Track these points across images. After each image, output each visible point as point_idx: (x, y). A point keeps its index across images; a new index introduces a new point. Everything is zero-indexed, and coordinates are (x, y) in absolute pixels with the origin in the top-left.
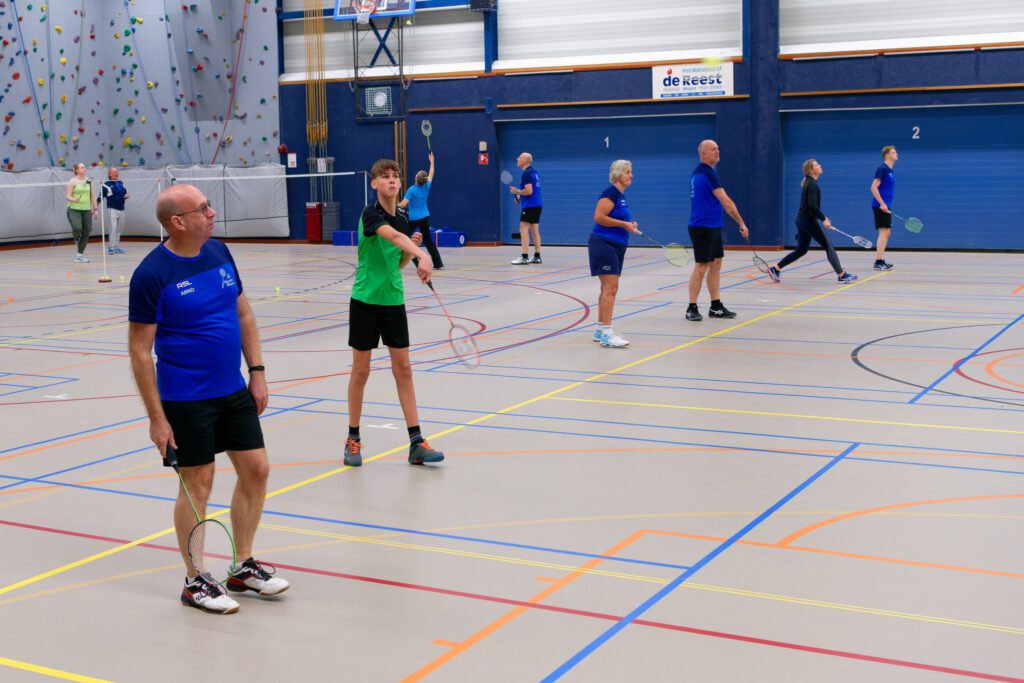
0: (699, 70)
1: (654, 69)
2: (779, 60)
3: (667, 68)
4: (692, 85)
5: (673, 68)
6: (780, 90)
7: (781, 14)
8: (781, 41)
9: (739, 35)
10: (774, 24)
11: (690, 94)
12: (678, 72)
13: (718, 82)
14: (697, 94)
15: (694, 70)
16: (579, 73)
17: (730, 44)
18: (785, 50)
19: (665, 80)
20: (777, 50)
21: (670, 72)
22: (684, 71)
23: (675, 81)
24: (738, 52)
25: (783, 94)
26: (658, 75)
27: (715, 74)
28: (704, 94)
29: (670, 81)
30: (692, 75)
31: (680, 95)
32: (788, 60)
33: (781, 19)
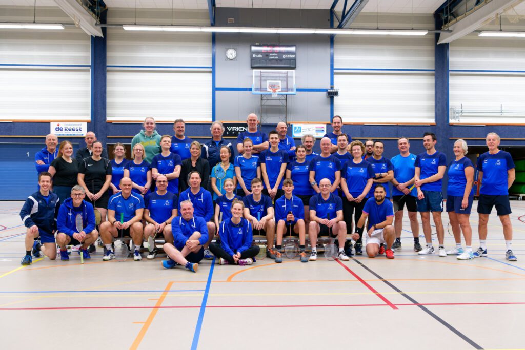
0: (72, 125)
1: (51, 123)
2: (107, 123)
3: (57, 123)
4: (68, 131)
5: (60, 123)
6: (107, 135)
7: (107, 104)
8: (107, 115)
9: (89, 111)
10: (104, 108)
11: (67, 135)
12: (62, 125)
13: (80, 130)
14: (71, 135)
15: (70, 125)
16: (15, 123)
17: (86, 115)
18: (109, 119)
19: (56, 128)
20: (105, 119)
21: (59, 125)
22: (65, 125)
23: (61, 129)
24: (89, 118)
25: (108, 137)
26: (53, 126)
27: (79, 127)
28: (74, 135)
29: (58, 129)
30: (69, 127)
31: (63, 135)
32: (110, 123)
33: (107, 106)
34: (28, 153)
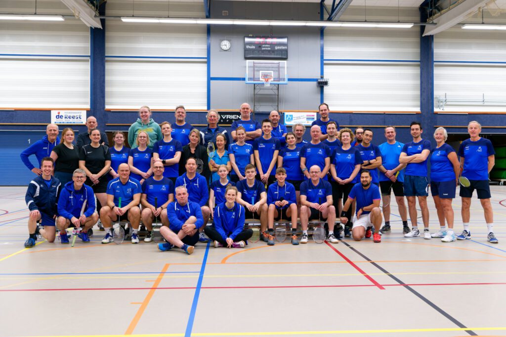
0: (72, 113)
1: (52, 111)
2: (106, 111)
4: (68, 119)
5: (60, 111)
7: (106, 93)
8: (106, 104)
9: (89, 100)
10: (103, 96)
11: (68, 123)
12: (62, 113)
13: (80, 118)
14: (71, 122)
15: (69, 113)
16: (17, 111)
17: (85, 103)
18: (107, 107)
19: (57, 116)
20: (104, 107)
21: (59, 113)
22: (65, 113)
23: (61, 117)
24: (88, 107)
25: (107, 124)
26: (54, 114)
27: (78, 115)
28: (74, 123)
29: (58, 117)
30: (69, 115)
32: (109, 111)
33: (106, 95)
34: (29, 140)
